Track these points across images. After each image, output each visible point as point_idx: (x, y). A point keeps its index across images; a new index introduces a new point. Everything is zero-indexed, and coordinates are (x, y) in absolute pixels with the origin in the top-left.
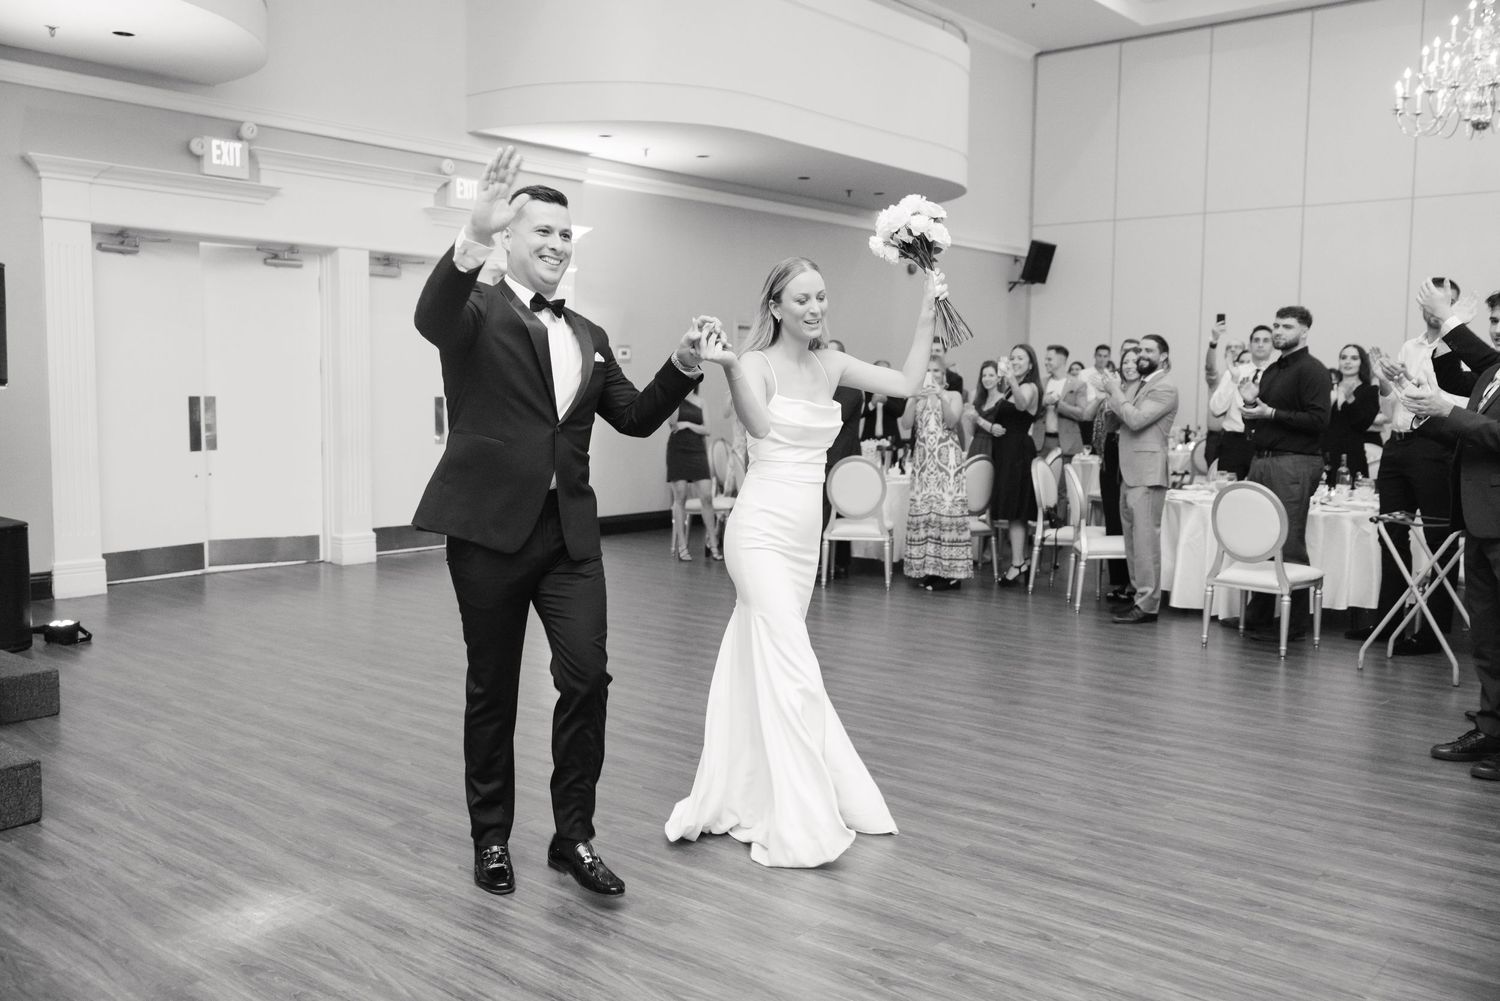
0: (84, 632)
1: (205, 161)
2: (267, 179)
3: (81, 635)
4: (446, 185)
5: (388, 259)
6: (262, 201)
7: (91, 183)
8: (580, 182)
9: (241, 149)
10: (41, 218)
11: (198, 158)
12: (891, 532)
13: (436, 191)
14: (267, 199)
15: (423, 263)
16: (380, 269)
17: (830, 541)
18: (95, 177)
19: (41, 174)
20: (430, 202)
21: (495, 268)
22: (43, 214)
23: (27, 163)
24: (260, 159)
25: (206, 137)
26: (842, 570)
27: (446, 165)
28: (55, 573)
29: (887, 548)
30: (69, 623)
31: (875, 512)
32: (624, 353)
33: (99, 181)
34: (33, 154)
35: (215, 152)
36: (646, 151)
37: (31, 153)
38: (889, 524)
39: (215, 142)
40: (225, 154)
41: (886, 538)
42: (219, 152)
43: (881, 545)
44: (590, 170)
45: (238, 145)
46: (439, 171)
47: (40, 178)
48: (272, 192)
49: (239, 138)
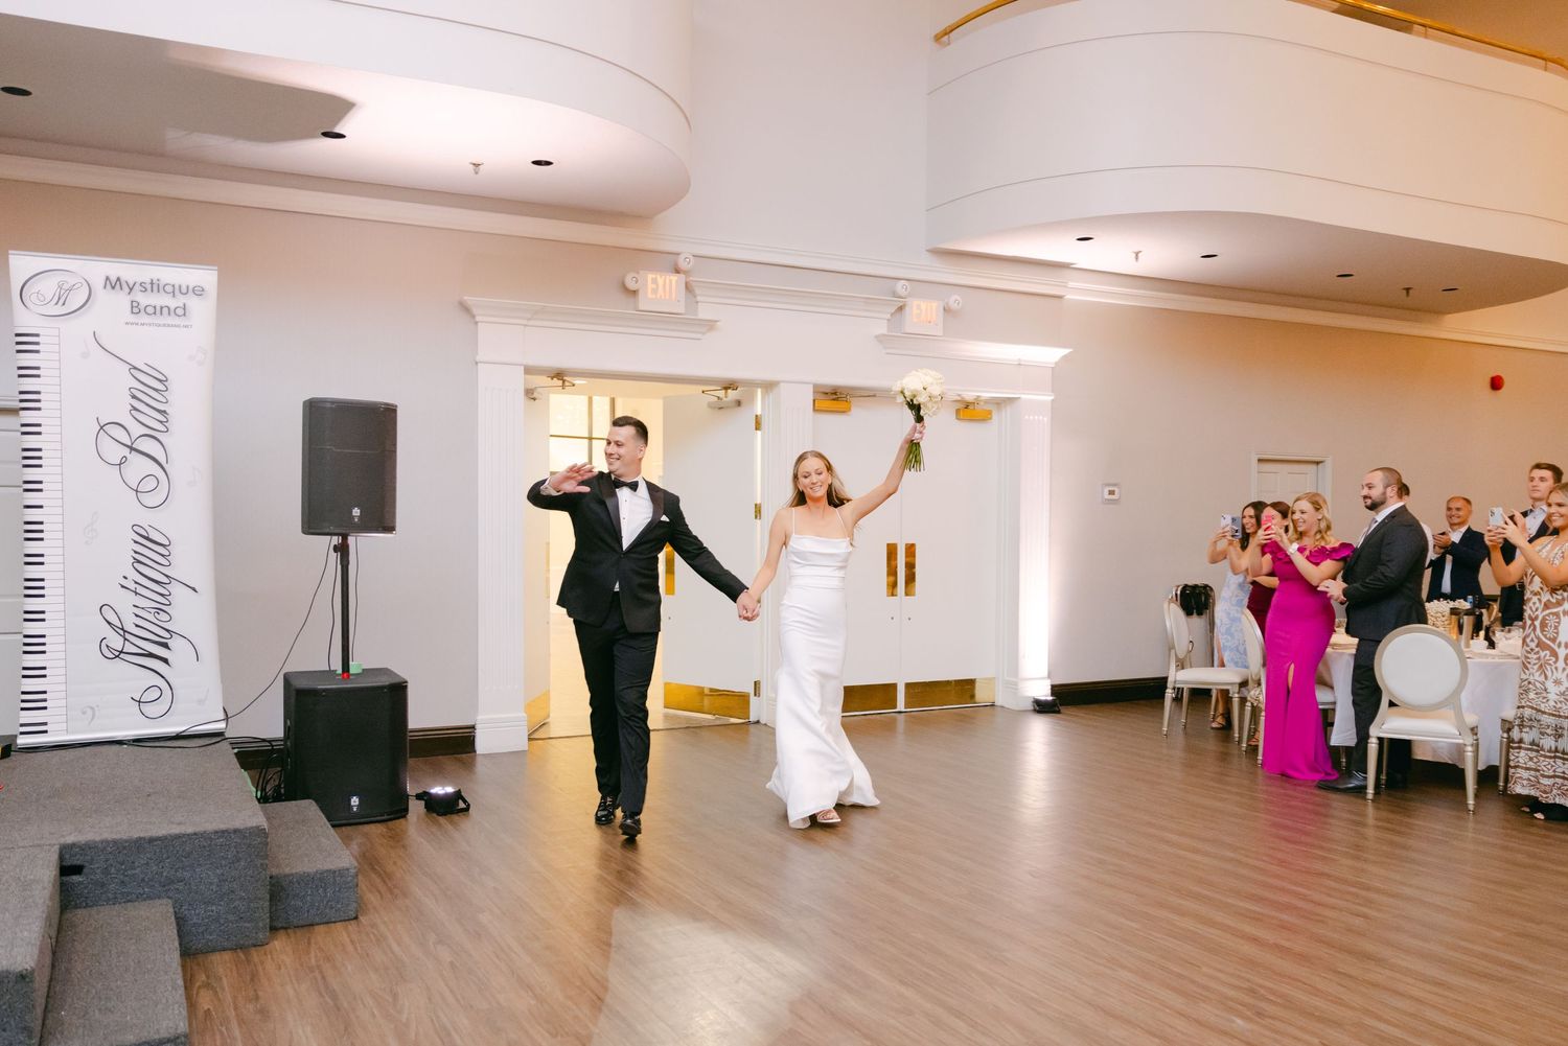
0: (465, 801)
1: (641, 293)
2: (704, 312)
3: (462, 805)
4: (901, 309)
5: (835, 393)
6: (699, 336)
7: (526, 325)
8: (1060, 297)
9: (677, 282)
10: (477, 363)
11: (635, 292)
12: (1474, 730)
13: (889, 316)
14: (704, 334)
15: (874, 396)
16: (828, 404)
17: (1381, 740)
18: (529, 319)
19: (478, 318)
20: (882, 328)
21: (959, 398)
22: (478, 358)
23: (465, 308)
24: (698, 291)
25: (641, 272)
26: (1399, 776)
27: (900, 287)
28: (477, 727)
29: (1469, 755)
30: (450, 790)
31: (1452, 701)
32: (1112, 493)
33: (531, 323)
34: (469, 300)
35: (650, 286)
36: (1137, 254)
37: (466, 298)
38: (1471, 719)
39: (650, 276)
40: (659, 289)
41: (1469, 740)
42: (654, 286)
43: (1460, 749)
44: (1071, 284)
45: (674, 278)
46: (895, 294)
47: (476, 323)
48: (710, 325)
49: (677, 271)
